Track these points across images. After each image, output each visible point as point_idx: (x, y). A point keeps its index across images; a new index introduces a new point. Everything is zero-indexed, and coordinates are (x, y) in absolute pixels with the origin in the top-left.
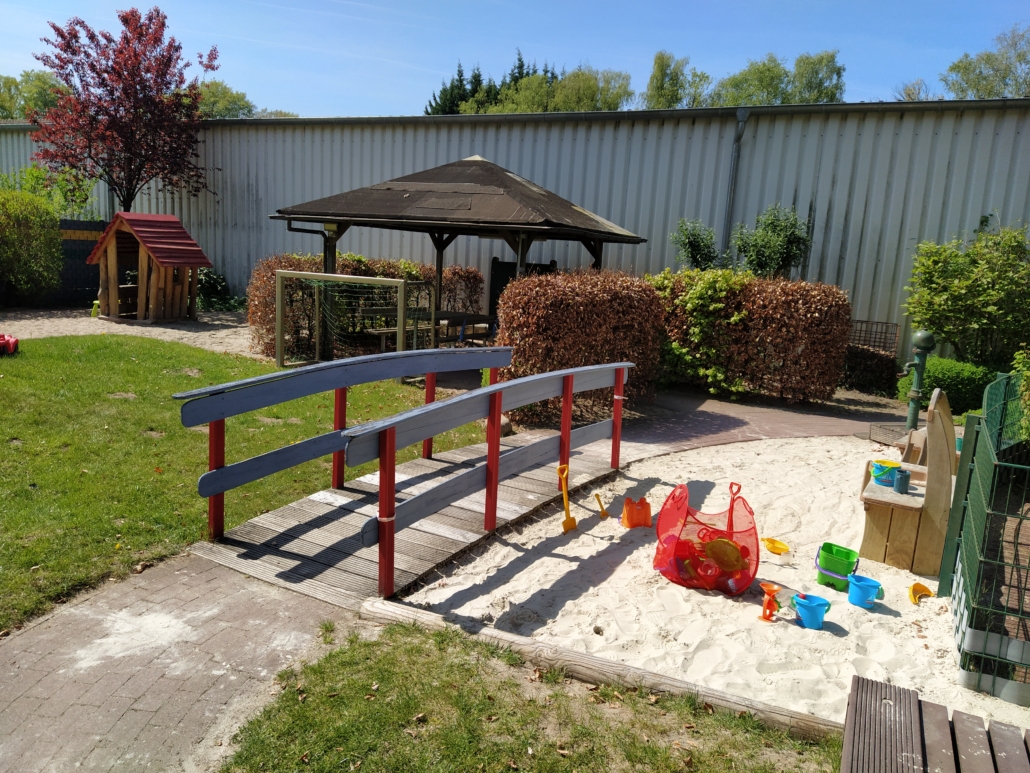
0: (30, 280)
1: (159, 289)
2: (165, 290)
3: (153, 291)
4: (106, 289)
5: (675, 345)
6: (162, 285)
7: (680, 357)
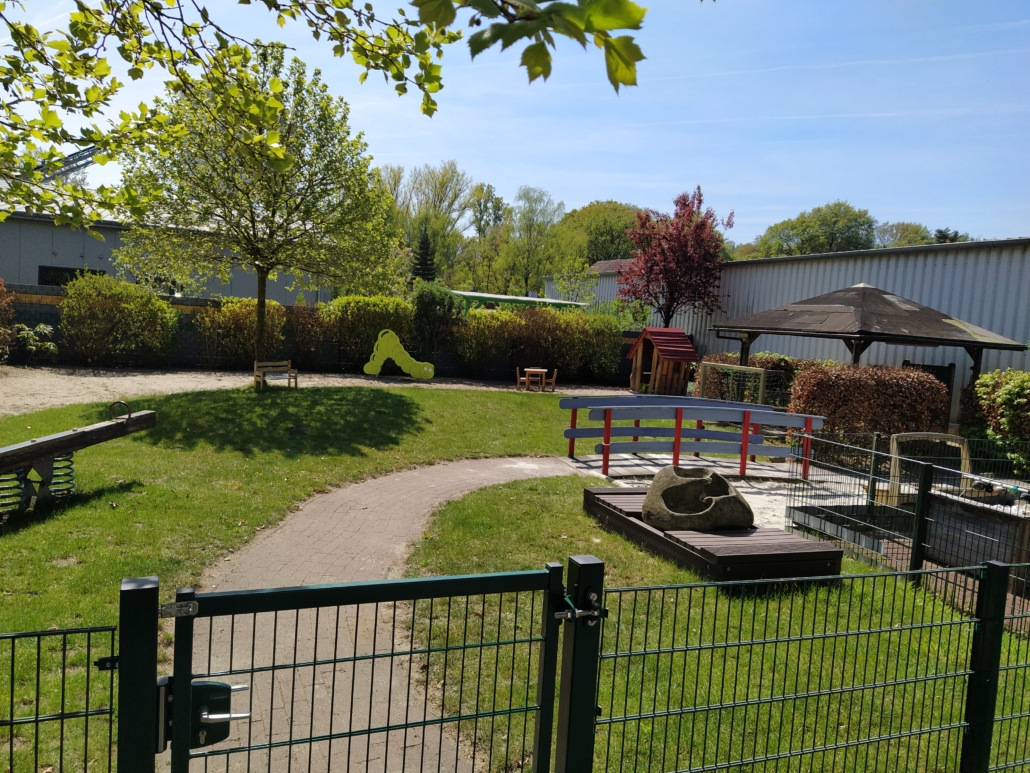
0: (600, 367)
1: (662, 375)
2: (667, 376)
3: (658, 376)
4: (635, 374)
5: (990, 432)
6: (665, 372)
7: (993, 442)
